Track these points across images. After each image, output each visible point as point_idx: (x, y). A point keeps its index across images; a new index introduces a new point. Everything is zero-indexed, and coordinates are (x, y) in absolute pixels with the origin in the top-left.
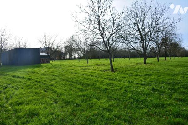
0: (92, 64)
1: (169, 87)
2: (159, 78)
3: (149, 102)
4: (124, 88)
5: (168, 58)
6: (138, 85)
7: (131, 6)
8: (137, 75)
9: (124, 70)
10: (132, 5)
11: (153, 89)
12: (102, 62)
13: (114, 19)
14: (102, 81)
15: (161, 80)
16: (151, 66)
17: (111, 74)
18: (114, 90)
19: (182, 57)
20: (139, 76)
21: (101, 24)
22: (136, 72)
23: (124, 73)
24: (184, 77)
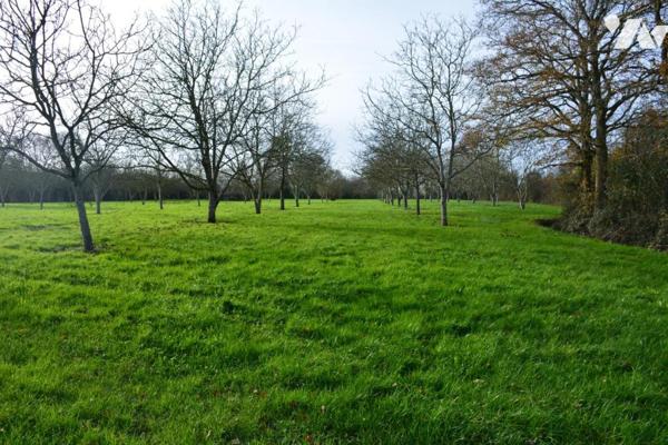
0: (8, 224)
1: (279, 295)
2: (252, 267)
3: (210, 352)
4: (125, 308)
5: (289, 203)
6: (177, 297)
7: (167, 14)
8: (177, 262)
9: (133, 244)
10: (172, 11)
11: (229, 307)
12: (51, 216)
13: (97, 54)
14: (43, 290)
15: (258, 274)
16: (232, 230)
17: (80, 262)
18: (88, 319)
19: (333, 199)
20: (186, 265)
21: (43, 67)
22: (178, 250)
23: (132, 257)
24: (325, 262)
